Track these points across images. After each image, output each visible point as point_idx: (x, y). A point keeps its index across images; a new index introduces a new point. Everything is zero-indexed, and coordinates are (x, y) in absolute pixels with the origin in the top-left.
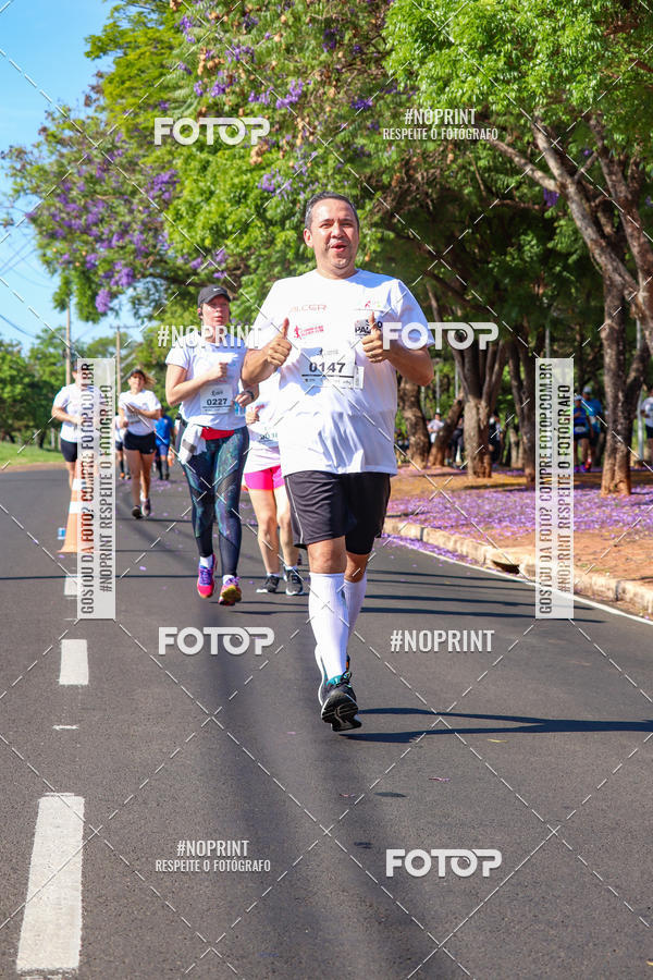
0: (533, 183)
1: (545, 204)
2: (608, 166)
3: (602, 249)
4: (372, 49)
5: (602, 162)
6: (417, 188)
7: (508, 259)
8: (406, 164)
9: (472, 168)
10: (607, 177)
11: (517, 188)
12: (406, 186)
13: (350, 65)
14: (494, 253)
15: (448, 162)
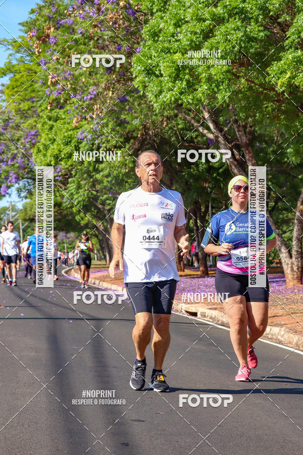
0: (203, 135)
1: (209, 145)
2: (238, 128)
3: (235, 166)
4: (129, 74)
5: (235, 126)
6: (150, 138)
7: (192, 170)
8: (145, 127)
9: (175, 129)
10: (237, 133)
11: (196, 138)
12: (144, 137)
13: (118, 81)
14: (185, 168)
15: (164, 126)
